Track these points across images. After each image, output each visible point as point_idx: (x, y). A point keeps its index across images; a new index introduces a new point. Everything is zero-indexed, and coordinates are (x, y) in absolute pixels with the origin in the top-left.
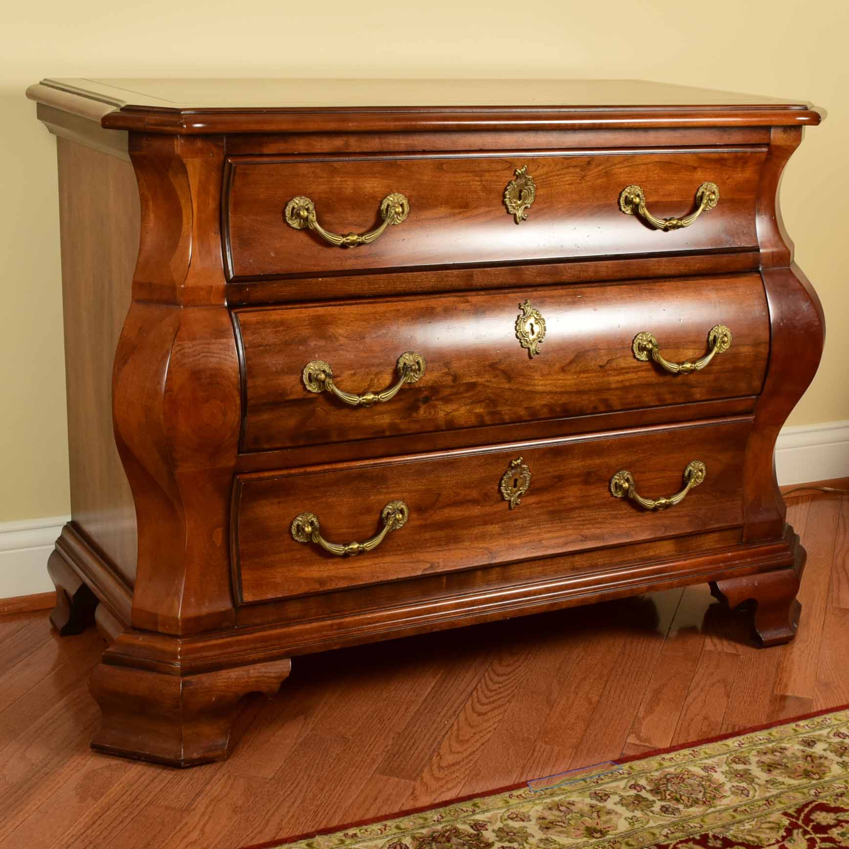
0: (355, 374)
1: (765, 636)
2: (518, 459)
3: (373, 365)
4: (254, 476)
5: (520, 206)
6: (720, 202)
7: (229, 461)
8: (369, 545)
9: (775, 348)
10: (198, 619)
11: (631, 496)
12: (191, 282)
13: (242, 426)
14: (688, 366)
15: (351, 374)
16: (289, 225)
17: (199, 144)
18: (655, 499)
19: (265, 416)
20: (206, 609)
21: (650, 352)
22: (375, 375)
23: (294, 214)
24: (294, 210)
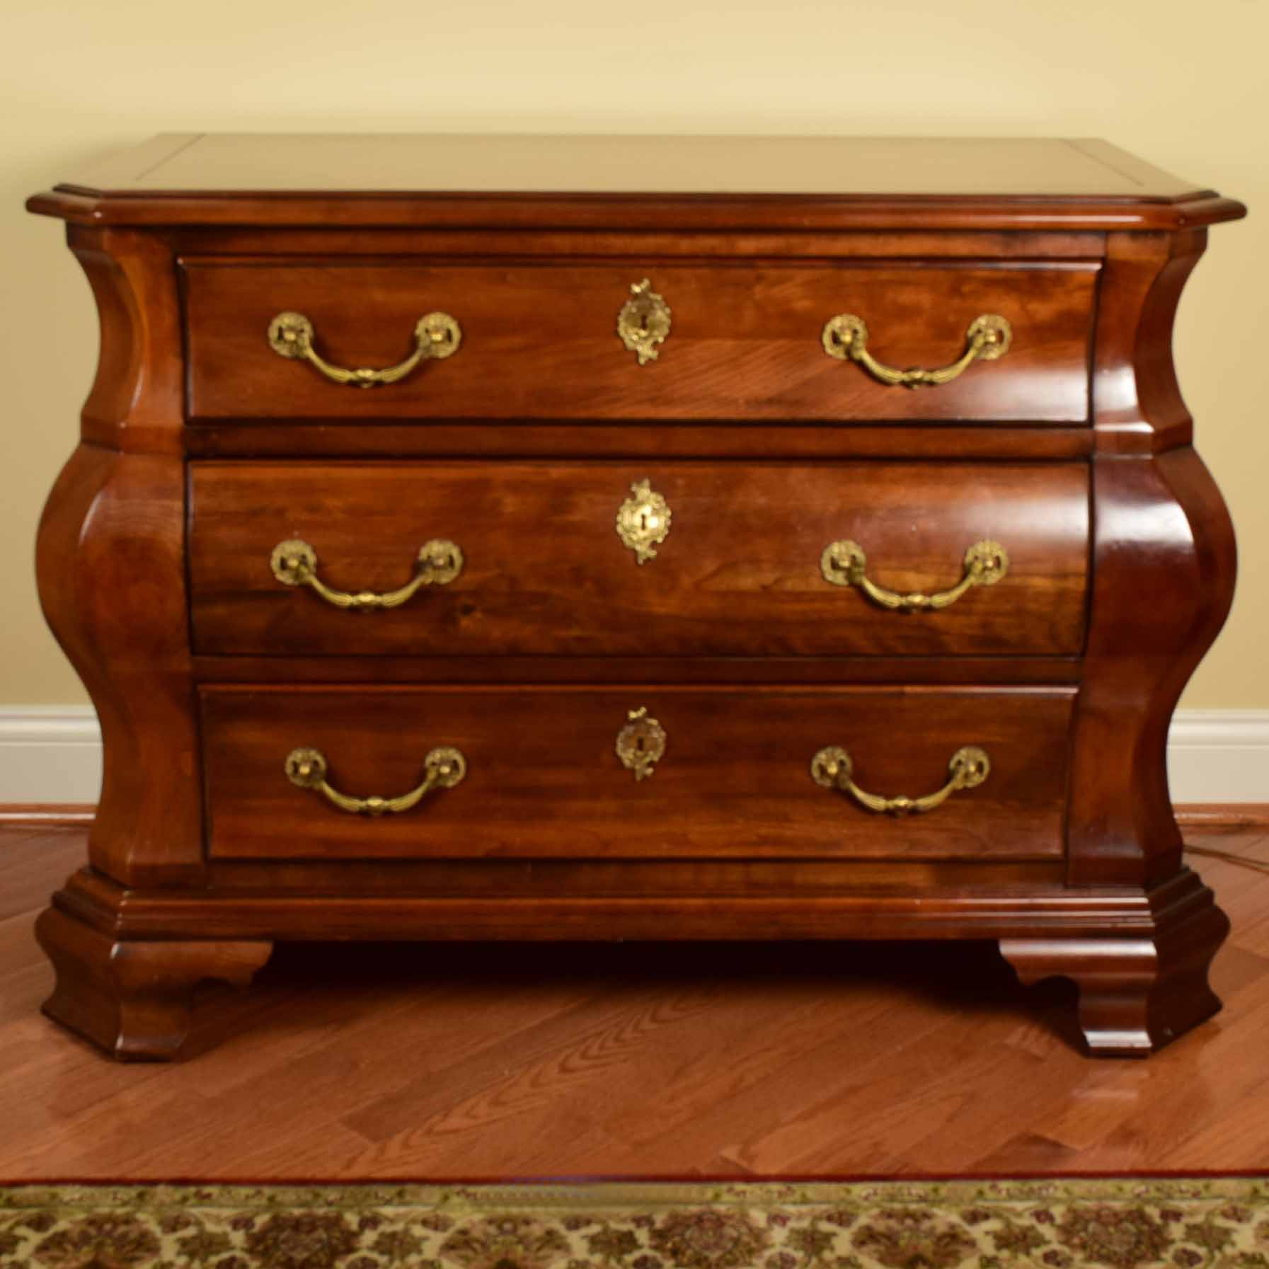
1: (1096, 1038)
2: (640, 710)
4: (222, 688)
5: (646, 338)
6: (1014, 347)
7: (182, 663)
8: (399, 804)
9: (1102, 584)
10: (153, 869)
11: (843, 787)
12: (134, 421)
13: (189, 618)
14: (917, 599)
16: (275, 353)
17: (134, 238)
18: (889, 797)
19: (220, 610)
20: (163, 858)
21: (849, 573)
22: (384, 568)
23: (281, 337)
24: (281, 330)
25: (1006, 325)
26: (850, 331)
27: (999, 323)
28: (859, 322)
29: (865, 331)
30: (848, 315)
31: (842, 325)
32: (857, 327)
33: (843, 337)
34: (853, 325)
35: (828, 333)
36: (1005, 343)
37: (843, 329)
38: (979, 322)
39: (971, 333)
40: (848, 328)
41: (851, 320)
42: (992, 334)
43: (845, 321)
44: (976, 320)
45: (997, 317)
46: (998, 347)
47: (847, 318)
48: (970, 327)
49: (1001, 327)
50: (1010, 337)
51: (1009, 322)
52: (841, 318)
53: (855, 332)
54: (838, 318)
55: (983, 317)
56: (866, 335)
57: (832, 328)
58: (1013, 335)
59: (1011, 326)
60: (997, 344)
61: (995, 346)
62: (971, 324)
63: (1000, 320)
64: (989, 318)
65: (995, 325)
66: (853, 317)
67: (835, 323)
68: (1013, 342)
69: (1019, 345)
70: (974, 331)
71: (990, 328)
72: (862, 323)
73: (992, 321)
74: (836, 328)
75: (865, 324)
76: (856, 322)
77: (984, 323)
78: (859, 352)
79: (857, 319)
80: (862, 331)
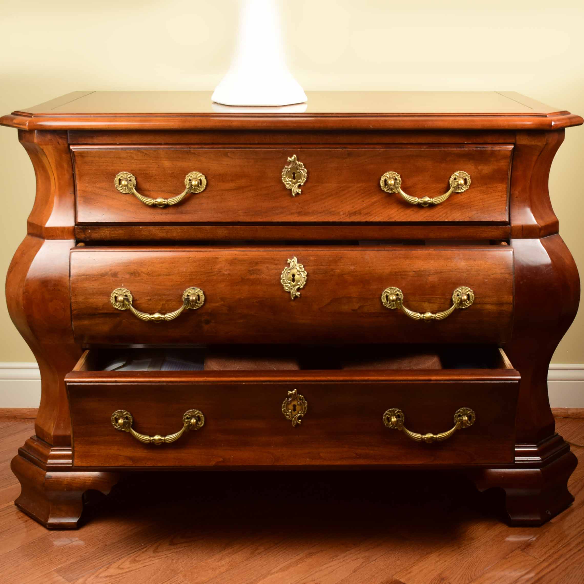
0: (150, 299)
2: (294, 390)
3: (164, 295)
5: (295, 183)
6: (472, 187)
8: (170, 438)
14: (429, 315)
15: (148, 300)
16: (117, 191)
17: (49, 137)
19: (86, 322)
22: (166, 301)
23: (120, 183)
24: (120, 180)
25: (468, 176)
26: (393, 179)
27: (465, 175)
28: (397, 175)
29: (400, 179)
30: (392, 171)
31: (389, 176)
32: (397, 177)
33: (389, 182)
34: (394, 176)
35: (382, 180)
36: (468, 185)
37: (390, 178)
38: (455, 175)
39: (451, 180)
40: (392, 177)
41: (394, 174)
42: (461, 180)
43: (391, 174)
44: (454, 173)
45: (464, 172)
46: (464, 186)
47: (391, 173)
48: (450, 177)
49: (466, 177)
50: (470, 182)
51: (470, 175)
52: (389, 173)
53: (396, 179)
54: (387, 173)
55: (457, 172)
56: (401, 181)
57: (385, 178)
58: (471, 181)
59: (470, 176)
60: (464, 185)
61: (463, 186)
62: (451, 176)
63: (465, 173)
64: (460, 173)
65: (463, 176)
66: (395, 173)
67: (386, 175)
68: (471, 184)
69: (474, 186)
70: (452, 179)
71: (461, 177)
72: (399, 175)
73: (461, 174)
74: (386, 178)
75: (400, 176)
76: (396, 175)
77: (458, 175)
78: (398, 189)
79: (397, 173)
80: (399, 179)
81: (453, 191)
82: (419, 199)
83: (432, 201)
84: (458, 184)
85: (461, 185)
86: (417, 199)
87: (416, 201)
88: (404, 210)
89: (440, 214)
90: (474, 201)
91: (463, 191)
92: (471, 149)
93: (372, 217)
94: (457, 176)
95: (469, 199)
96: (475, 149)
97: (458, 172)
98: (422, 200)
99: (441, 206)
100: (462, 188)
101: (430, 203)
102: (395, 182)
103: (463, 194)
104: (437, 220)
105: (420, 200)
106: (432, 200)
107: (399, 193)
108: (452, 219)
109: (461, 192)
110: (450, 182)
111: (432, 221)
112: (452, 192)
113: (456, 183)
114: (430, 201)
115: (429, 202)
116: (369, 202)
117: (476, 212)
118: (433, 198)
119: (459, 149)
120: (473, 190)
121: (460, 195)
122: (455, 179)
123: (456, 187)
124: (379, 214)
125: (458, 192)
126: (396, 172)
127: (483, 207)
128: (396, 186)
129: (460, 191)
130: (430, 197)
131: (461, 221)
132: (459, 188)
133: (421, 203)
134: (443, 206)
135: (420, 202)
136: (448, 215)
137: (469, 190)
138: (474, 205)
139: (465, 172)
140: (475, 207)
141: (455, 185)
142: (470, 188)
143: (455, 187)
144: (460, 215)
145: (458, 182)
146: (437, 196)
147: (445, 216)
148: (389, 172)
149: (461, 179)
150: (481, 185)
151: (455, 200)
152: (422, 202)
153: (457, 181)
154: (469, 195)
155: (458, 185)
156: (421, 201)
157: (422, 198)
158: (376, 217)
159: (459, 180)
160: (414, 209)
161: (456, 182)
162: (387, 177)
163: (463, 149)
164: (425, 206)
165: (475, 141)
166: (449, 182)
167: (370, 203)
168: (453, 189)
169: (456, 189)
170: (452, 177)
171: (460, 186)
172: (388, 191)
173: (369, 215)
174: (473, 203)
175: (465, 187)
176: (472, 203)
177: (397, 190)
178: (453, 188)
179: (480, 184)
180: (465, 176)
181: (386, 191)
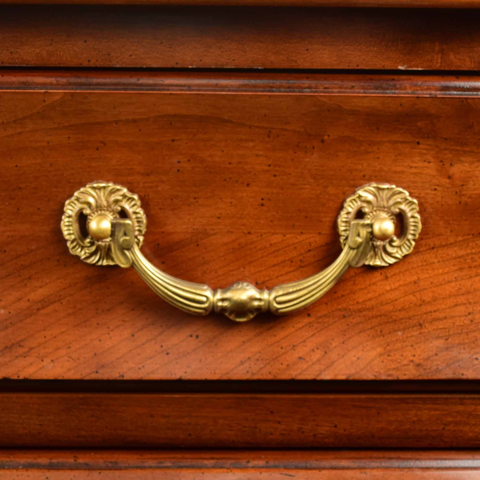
25: (413, 203)
26: (113, 211)
27: (398, 198)
28: (129, 195)
29: (141, 212)
30: (108, 181)
31: (96, 201)
32: (127, 206)
33: (93, 225)
34: (116, 202)
35: (70, 217)
36: (410, 237)
37: (99, 207)
38: (360, 197)
39: (343, 216)
40: (109, 206)
41: (113, 192)
42: (384, 219)
43: (102, 194)
44: (354, 193)
45: (394, 186)
46: (397, 242)
47: (104, 187)
48: (341, 207)
49: (403, 207)
50: (420, 226)
51: (417, 198)
52: (94, 188)
53: (123, 214)
54: (88, 188)
55: (367, 188)
56: (145, 221)
57: (78, 206)
58: (424, 223)
59: (420, 204)
60: (395, 238)
61: (391, 241)
62: (344, 201)
63: (400, 193)
64: (379, 189)
65: (391, 202)
66: (118, 187)
67: (83, 198)
68: (424, 234)
69: (431, 242)
70: (348, 213)
71: (382, 208)
72: (136, 197)
73: (385, 194)
74: (85, 206)
75: (141, 198)
76: (124, 196)
77: (370, 197)
78: (127, 252)
79: (125, 190)
80: (135, 213)
81: (353, 264)
82: (215, 291)
83: (269, 302)
84: (372, 233)
85: (384, 237)
86: (208, 293)
87: (204, 299)
88: (160, 334)
89: (301, 351)
90: (435, 300)
91: (391, 261)
92: (426, 94)
93: (29, 360)
94: (369, 202)
95: (413, 293)
96: (439, 94)
97: (372, 187)
98: (228, 295)
99: (306, 320)
100: (389, 249)
101: (258, 309)
102: (114, 225)
103: (390, 273)
104: (285, 376)
105: (219, 296)
106: (265, 296)
107: (133, 266)
108: (348, 372)
109: (384, 264)
110: (342, 227)
111: (270, 377)
112: (349, 267)
113: (364, 232)
114: (260, 300)
115: (256, 303)
116: (19, 300)
117: (439, 343)
118: (270, 289)
119: (373, 93)
120: (430, 257)
121: (377, 275)
122: (360, 214)
123: (361, 249)
124: (58, 349)
125: (371, 263)
126: (123, 184)
127: (467, 322)
128: (122, 239)
129: (378, 262)
130: (260, 286)
131: (383, 377)
132: (374, 247)
133: (223, 309)
134: (311, 319)
135: (220, 304)
136: (333, 355)
137: (414, 259)
138: (435, 315)
139: (397, 186)
140: (441, 325)
141: (359, 240)
142: (417, 251)
143: (361, 244)
144: (380, 355)
145: (371, 226)
146: (290, 280)
147: (319, 360)
148: (95, 185)
149: (384, 215)
150: (460, 238)
151: (361, 297)
152: (226, 304)
153: (368, 222)
154: (415, 278)
155: (372, 236)
156: (223, 300)
157: (225, 287)
158: (47, 361)
159: (376, 218)
160: (200, 333)
161: (364, 226)
162: (89, 204)
163: (390, 93)
164: (238, 320)
165: (437, 65)
166: (335, 226)
167: (23, 304)
168: (353, 253)
169: (364, 255)
170: (346, 205)
171: (379, 243)
172: (94, 260)
173: (21, 351)
174: (429, 308)
175: (399, 247)
176: (424, 309)
177: (124, 255)
178: (351, 248)
179: (457, 236)
180: (400, 203)
181: (87, 258)
